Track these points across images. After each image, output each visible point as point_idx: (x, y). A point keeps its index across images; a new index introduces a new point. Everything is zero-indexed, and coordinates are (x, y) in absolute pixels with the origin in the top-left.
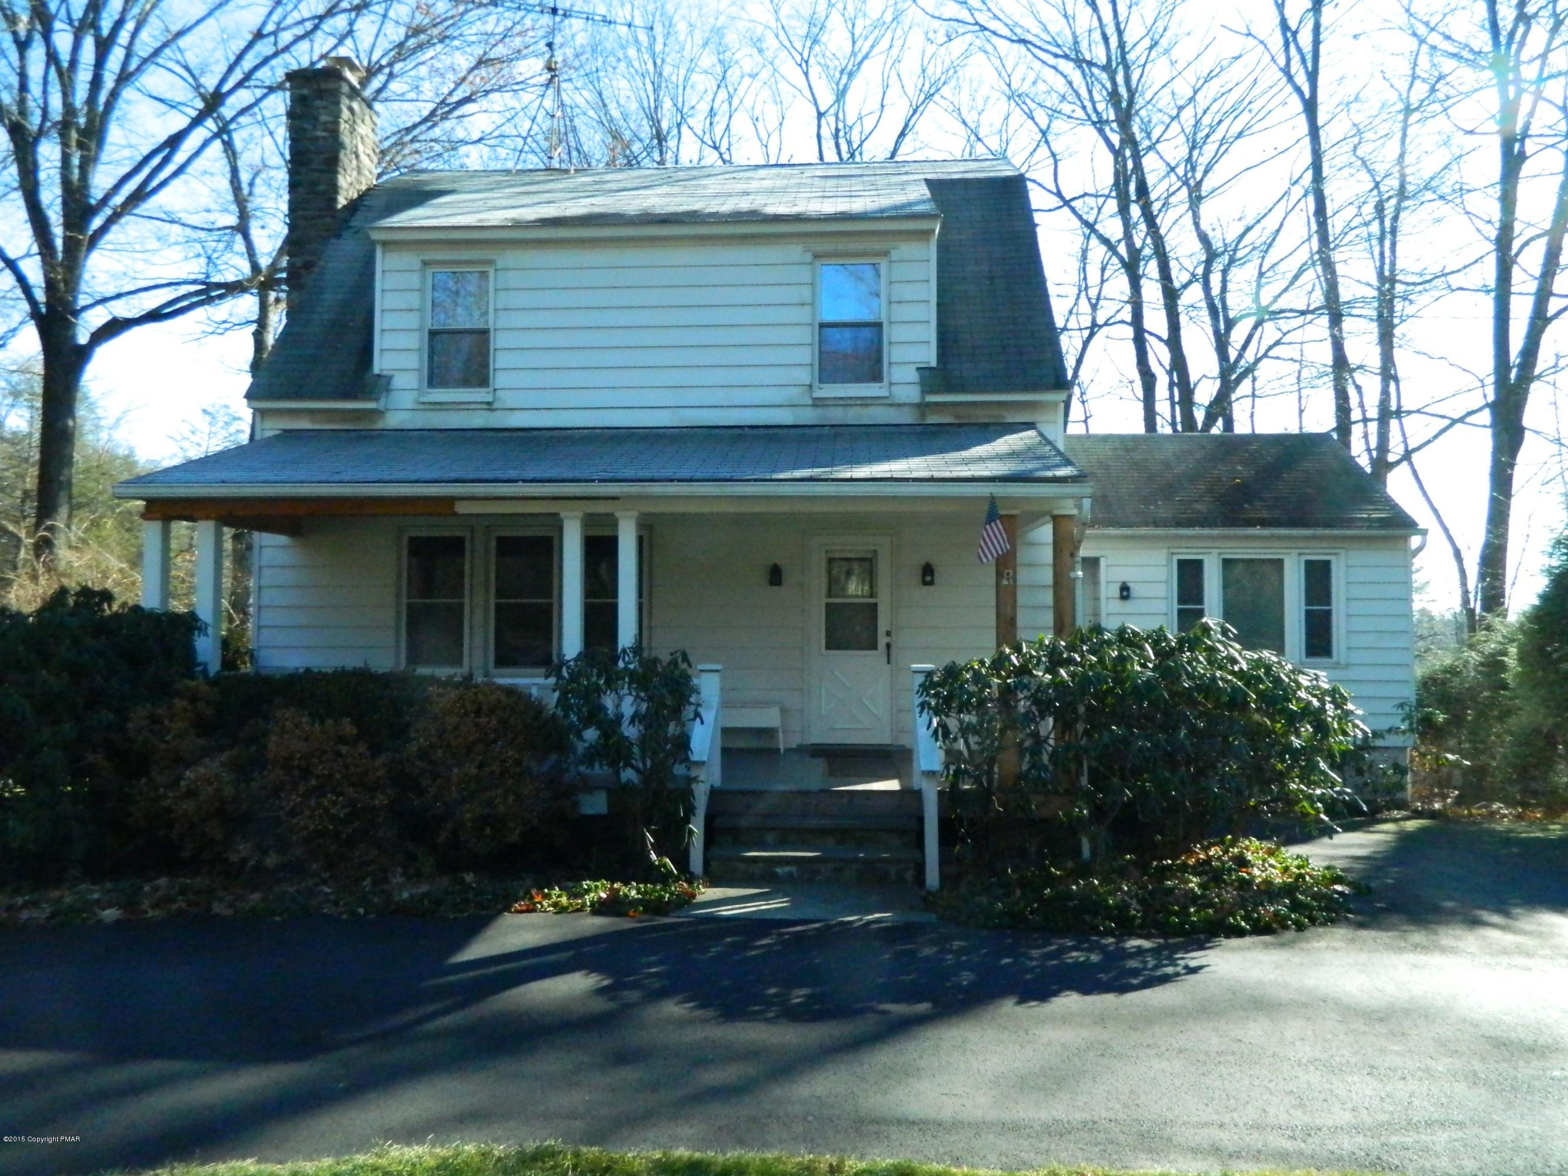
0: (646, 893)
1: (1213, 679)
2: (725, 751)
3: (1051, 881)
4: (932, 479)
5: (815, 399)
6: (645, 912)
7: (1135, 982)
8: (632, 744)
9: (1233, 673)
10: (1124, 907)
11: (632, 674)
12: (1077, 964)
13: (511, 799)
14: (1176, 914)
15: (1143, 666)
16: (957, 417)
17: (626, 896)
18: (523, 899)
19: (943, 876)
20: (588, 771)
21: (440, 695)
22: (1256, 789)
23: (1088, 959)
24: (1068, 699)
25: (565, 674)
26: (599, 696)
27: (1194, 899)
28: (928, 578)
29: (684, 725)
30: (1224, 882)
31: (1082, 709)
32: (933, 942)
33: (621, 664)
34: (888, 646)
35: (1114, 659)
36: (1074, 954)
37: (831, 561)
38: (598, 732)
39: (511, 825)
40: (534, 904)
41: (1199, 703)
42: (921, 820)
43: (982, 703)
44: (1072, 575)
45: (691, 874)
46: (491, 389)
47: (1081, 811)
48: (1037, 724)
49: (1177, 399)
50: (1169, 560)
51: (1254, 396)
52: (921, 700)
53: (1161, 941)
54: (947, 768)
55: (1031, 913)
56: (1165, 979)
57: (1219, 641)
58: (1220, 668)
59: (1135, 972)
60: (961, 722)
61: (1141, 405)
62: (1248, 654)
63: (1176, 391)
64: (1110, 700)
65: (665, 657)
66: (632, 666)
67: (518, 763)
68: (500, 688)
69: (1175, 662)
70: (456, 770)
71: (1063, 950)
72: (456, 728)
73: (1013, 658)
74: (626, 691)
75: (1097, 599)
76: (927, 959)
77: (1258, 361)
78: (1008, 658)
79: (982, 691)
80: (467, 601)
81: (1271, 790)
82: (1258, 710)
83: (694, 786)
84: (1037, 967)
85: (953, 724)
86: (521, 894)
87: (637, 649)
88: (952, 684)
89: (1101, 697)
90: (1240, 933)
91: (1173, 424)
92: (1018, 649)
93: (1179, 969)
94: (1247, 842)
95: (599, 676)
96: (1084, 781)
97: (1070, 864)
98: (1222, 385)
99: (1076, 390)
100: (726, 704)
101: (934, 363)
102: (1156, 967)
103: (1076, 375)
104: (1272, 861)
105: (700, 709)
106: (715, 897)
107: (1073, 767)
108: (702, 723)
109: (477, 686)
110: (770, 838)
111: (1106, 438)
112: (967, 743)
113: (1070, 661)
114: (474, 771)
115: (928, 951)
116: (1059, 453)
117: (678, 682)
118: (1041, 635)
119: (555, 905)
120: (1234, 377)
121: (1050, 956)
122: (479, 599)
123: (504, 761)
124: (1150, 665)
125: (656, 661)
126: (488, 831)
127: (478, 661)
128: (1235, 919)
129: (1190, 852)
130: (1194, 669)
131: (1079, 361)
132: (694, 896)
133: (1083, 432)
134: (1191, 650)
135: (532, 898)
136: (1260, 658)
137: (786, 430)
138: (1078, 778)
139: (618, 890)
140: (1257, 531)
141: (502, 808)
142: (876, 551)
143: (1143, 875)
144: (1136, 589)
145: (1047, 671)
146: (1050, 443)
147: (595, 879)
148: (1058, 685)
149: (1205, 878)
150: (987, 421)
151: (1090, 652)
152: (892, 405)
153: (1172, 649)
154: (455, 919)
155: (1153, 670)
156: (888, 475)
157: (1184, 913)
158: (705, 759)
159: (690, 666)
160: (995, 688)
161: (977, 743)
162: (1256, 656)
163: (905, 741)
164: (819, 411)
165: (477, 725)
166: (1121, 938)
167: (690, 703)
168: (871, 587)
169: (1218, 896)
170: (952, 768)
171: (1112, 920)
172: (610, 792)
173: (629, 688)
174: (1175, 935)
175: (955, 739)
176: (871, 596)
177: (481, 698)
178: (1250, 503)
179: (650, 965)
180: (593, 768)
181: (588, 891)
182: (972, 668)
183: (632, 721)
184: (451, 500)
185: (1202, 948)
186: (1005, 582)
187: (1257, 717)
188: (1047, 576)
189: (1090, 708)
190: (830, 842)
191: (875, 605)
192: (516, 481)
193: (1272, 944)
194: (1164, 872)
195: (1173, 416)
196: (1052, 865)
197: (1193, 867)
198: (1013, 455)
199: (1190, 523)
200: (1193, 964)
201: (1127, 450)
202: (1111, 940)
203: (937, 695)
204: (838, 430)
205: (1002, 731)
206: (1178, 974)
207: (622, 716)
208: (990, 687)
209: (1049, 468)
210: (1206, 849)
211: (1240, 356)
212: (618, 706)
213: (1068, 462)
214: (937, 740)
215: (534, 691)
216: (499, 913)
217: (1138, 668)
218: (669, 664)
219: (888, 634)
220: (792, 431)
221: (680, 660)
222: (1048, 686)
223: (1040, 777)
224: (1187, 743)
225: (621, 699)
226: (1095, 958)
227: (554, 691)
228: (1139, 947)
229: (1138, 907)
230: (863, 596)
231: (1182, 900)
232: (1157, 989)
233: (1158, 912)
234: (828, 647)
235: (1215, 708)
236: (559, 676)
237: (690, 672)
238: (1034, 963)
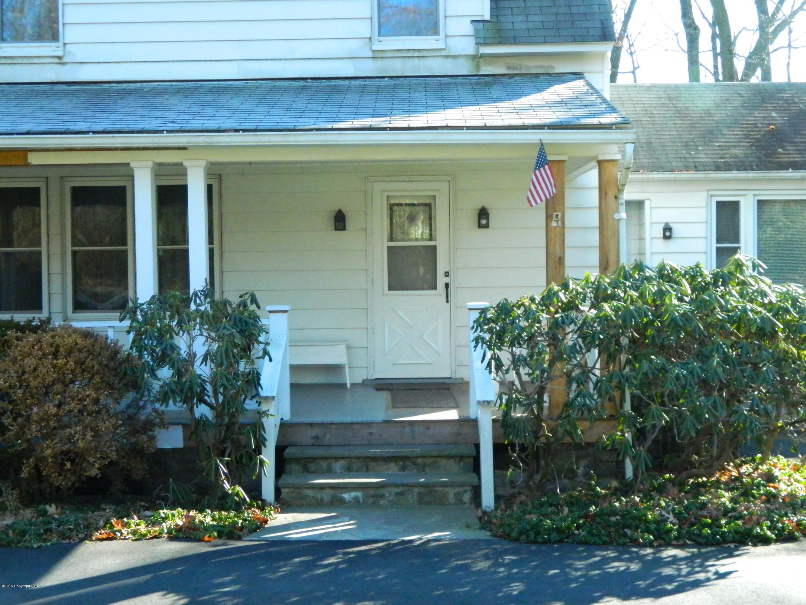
0: (221, 519)
1: (745, 311)
2: (293, 386)
3: (596, 499)
4: (485, 128)
5: (374, 51)
6: (220, 536)
7: (669, 587)
8: (205, 381)
9: (763, 305)
10: (661, 521)
11: (202, 315)
12: (618, 574)
13: (89, 435)
14: (709, 526)
15: (681, 299)
16: (508, 68)
17: (202, 522)
18: (104, 527)
19: (497, 498)
20: (163, 408)
21: (18, 339)
22: (784, 411)
23: (628, 568)
24: (612, 332)
25: (139, 317)
26: (172, 337)
27: (726, 513)
28: (484, 222)
29: (253, 363)
30: (753, 496)
31: (625, 341)
32: (486, 557)
33: (193, 307)
34: (447, 285)
35: (654, 294)
36: (616, 564)
37: (391, 207)
38: (171, 371)
39: (92, 460)
40: (114, 532)
41: (732, 333)
42: (477, 446)
43: (531, 337)
44: (616, 216)
45: (263, 501)
46: (61, 44)
47: (623, 435)
48: (584, 355)
49: (718, 50)
50: (708, 202)
51: (789, 46)
52: (476, 335)
53: (695, 550)
54: (500, 397)
55: (578, 528)
56: (697, 584)
57: (752, 277)
58: (751, 301)
59: (670, 579)
60: (513, 354)
61: (685, 56)
62: (778, 287)
63: (718, 42)
64: (649, 332)
65: (235, 299)
66: (202, 308)
67: (96, 401)
68: (76, 331)
69: (710, 296)
70: (35, 409)
71: (606, 560)
72: (35, 369)
73: (561, 294)
74: (196, 332)
75: (641, 239)
76: (480, 572)
77: (794, 14)
78: (556, 294)
79: (531, 326)
80: (44, 249)
81: (798, 412)
82: (786, 339)
83: (264, 420)
84: (580, 576)
85: (505, 356)
86: (102, 523)
87: (209, 292)
88: (504, 320)
89: (641, 330)
90: (765, 541)
91: (716, 74)
92: (565, 286)
93: (710, 575)
94: (775, 460)
95: (172, 318)
96: (627, 406)
97: (614, 484)
98: (761, 37)
99: (625, 42)
100: (293, 343)
101: (487, 17)
102: (689, 574)
103: (624, 29)
104: (797, 476)
105: (269, 348)
106: (285, 522)
107: (616, 394)
108: (271, 360)
109: (54, 330)
110: (338, 466)
111: (650, 88)
112: (518, 374)
113: (613, 297)
114: (54, 410)
115: (483, 565)
116: (604, 101)
117: (247, 323)
118: (587, 273)
119: (134, 533)
120: (771, 29)
121: (594, 566)
122: (56, 248)
123: (81, 400)
124: (687, 299)
125: (226, 303)
126: (68, 465)
127: (57, 307)
128: (762, 529)
129: (723, 469)
130: (727, 302)
131: (628, 16)
132: (266, 522)
133: (632, 82)
134: (724, 284)
135: (112, 526)
136: (787, 292)
137: (347, 82)
138: (622, 407)
139: (193, 518)
140: (790, 173)
141: (81, 444)
142: (434, 197)
143: (680, 491)
144: (677, 230)
145: (593, 306)
146: (596, 92)
147: (173, 507)
148: (604, 320)
149: (736, 493)
150: (538, 71)
151: (632, 288)
152: (447, 57)
153: (707, 284)
154: (39, 547)
155: (690, 303)
156: (444, 124)
157: (715, 524)
158: (274, 394)
159: (259, 307)
160: (544, 323)
161: (529, 375)
162: (784, 290)
163: (462, 373)
164: (379, 63)
165: (54, 366)
166: (658, 549)
167: (259, 342)
168: (431, 230)
169: (747, 509)
170: (505, 397)
171: (650, 532)
172: (185, 426)
173: (200, 330)
174: (707, 545)
175: (507, 371)
176: (431, 239)
177: (58, 340)
178: (783, 147)
179: (224, 585)
180: (167, 406)
181: (165, 519)
182: (523, 305)
183: (205, 360)
184: (25, 151)
185: (731, 556)
186: (554, 224)
187: (783, 345)
188: (594, 218)
189: (633, 341)
190: (393, 468)
191: (435, 247)
192: (87, 132)
193: (794, 550)
194: (698, 488)
195: (716, 67)
196: (597, 484)
197: (726, 483)
198: (563, 103)
199: (728, 167)
200: (722, 570)
201: (670, 98)
202: (649, 551)
203: (490, 330)
204: (398, 81)
205: (552, 363)
206: (708, 580)
207: (195, 355)
208: (539, 322)
209: (594, 115)
210: (738, 467)
211: (778, 9)
212: (190, 346)
213: (613, 110)
214: (490, 372)
215: (111, 334)
216: (82, 540)
217: (675, 302)
218: (239, 306)
219: (447, 274)
220: (353, 82)
221: (249, 301)
222: (594, 320)
223: (585, 405)
224: (720, 370)
225: (192, 339)
226: (634, 567)
227: (129, 332)
228: (674, 556)
229: (675, 521)
230: (423, 240)
231: (714, 513)
232: (689, 593)
233: (692, 524)
234: (390, 288)
235: (746, 338)
236: (134, 319)
237: (259, 313)
238: (579, 573)
